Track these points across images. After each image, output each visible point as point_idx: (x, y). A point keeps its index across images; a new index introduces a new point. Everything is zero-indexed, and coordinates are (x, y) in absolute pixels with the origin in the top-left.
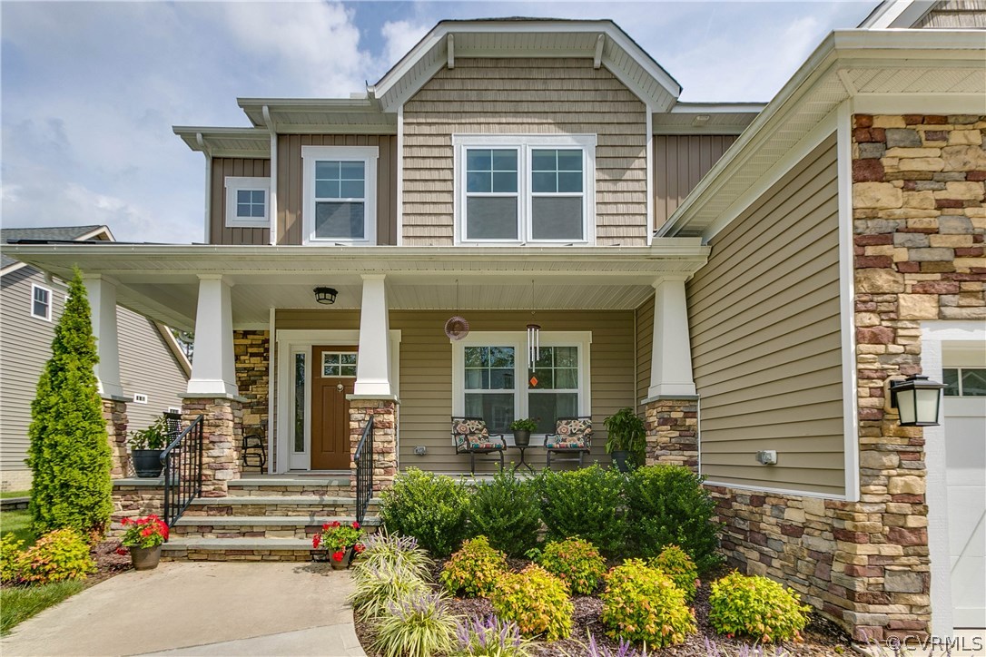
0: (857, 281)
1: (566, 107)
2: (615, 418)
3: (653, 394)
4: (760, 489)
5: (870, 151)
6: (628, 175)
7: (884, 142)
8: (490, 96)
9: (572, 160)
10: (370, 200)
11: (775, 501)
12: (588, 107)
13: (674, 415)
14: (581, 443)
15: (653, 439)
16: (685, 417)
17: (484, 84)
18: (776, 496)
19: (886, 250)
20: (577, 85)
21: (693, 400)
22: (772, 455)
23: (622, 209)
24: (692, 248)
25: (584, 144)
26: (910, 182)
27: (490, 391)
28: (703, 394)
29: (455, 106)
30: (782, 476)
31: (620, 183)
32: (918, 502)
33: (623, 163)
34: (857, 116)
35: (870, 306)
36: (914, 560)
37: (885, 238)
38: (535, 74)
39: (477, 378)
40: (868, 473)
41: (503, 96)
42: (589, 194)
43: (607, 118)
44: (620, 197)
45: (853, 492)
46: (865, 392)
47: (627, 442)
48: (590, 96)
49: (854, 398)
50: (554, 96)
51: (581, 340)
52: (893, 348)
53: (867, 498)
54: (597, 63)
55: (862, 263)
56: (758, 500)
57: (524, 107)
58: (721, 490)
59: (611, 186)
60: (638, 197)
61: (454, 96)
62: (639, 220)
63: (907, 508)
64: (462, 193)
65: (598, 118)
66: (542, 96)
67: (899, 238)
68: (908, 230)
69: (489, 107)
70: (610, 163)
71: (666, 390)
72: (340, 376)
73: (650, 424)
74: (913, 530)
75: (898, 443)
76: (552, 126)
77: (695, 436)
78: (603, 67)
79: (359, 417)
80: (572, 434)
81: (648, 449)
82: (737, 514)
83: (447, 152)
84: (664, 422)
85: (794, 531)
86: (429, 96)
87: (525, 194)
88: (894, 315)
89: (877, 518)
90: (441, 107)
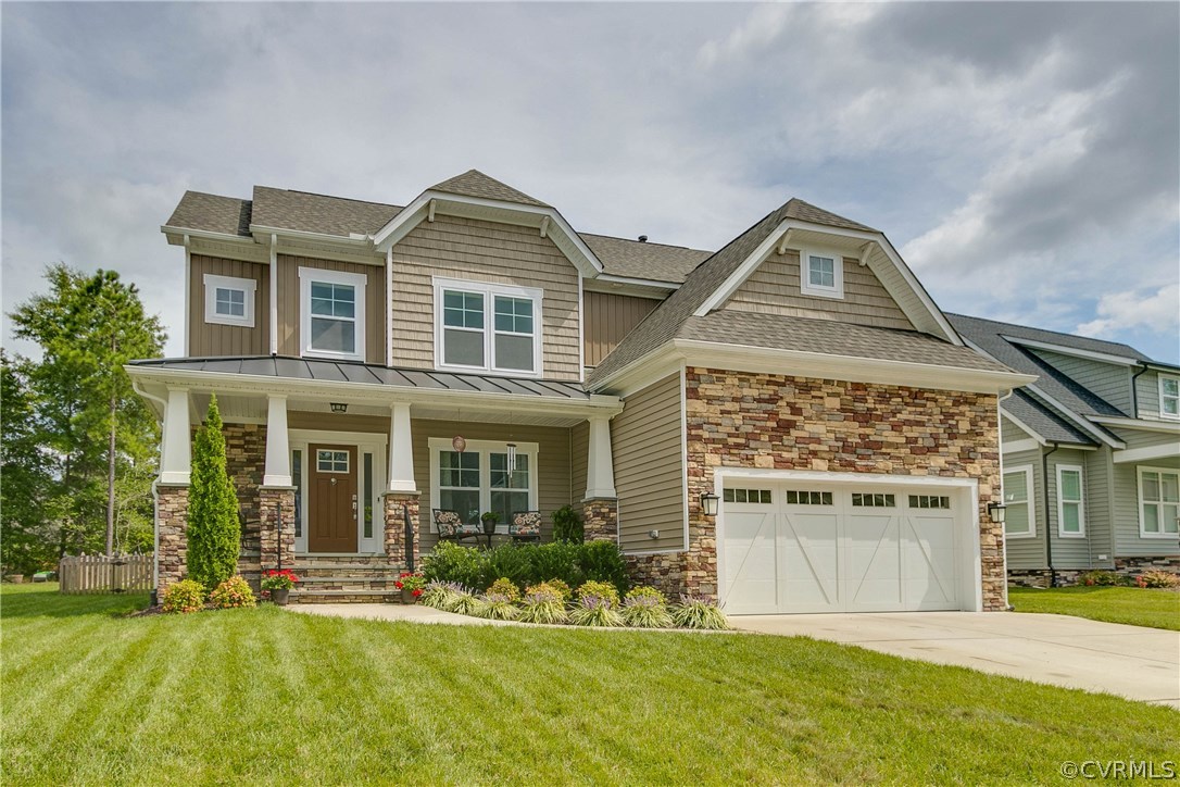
0: (688, 447)
1: (520, 265)
2: (559, 512)
3: (588, 496)
4: (651, 553)
5: (693, 384)
6: (566, 323)
7: (699, 380)
8: (462, 248)
9: (525, 306)
10: (360, 319)
11: (657, 558)
12: (536, 267)
13: (603, 510)
14: (537, 531)
15: (589, 526)
16: (610, 512)
17: (457, 238)
18: (659, 555)
19: (700, 432)
20: (528, 249)
21: (614, 500)
22: (656, 533)
23: (562, 349)
24: (613, 403)
25: (535, 295)
26: (710, 400)
27: (460, 488)
28: (621, 496)
29: (434, 254)
30: (661, 544)
31: (561, 330)
32: (712, 551)
33: (561, 314)
34: (687, 367)
35: (694, 458)
36: (711, 578)
37: (699, 427)
38: (496, 235)
39: (448, 478)
40: (693, 538)
41: (471, 250)
42: (537, 335)
43: (551, 277)
44: (560, 340)
45: (687, 548)
46: (691, 499)
47: (568, 530)
48: (538, 258)
49: (687, 502)
50: (511, 255)
51: (531, 449)
52: (703, 479)
53: (692, 549)
54: (543, 234)
55: (691, 438)
56: (650, 559)
57: (488, 261)
58: (631, 557)
59: (553, 332)
60: (573, 341)
61: (433, 244)
62: (574, 360)
63: (708, 554)
64: (440, 327)
65: (544, 277)
66: (502, 253)
67: (705, 426)
68: (709, 423)
69: (461, 257)
70: (553, 313)
71: (598, 494)
72: (333, 471)
73: (587, 516)
74: (711, 564)
75: (705, 524)
76: (509, 279)
77: (615, 524)
78: (547, 236)
79: (396, 506)
80: (526, 525)
81: (586, 534)
82: (640, 571)
83: (428, 291)
84: (597, 514)
85: (664, 572)
86: (414, 242)
87: (489, 331)
88: (702, 463)
89: (696, 559)
90: (423, 253)
